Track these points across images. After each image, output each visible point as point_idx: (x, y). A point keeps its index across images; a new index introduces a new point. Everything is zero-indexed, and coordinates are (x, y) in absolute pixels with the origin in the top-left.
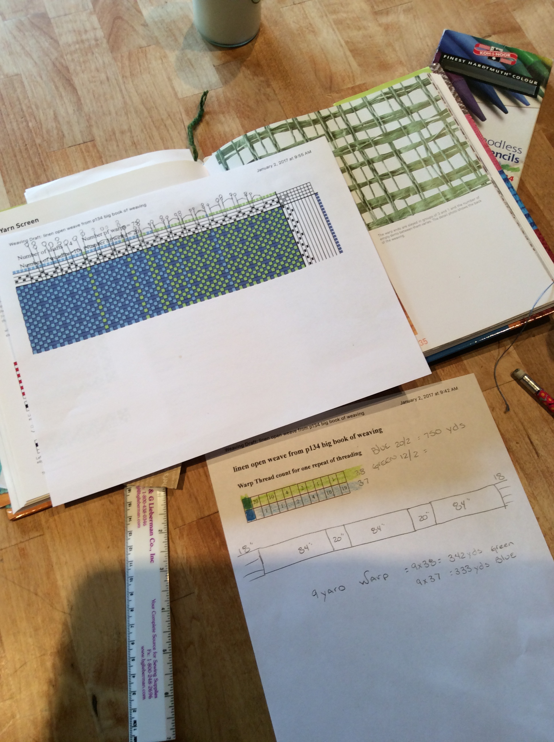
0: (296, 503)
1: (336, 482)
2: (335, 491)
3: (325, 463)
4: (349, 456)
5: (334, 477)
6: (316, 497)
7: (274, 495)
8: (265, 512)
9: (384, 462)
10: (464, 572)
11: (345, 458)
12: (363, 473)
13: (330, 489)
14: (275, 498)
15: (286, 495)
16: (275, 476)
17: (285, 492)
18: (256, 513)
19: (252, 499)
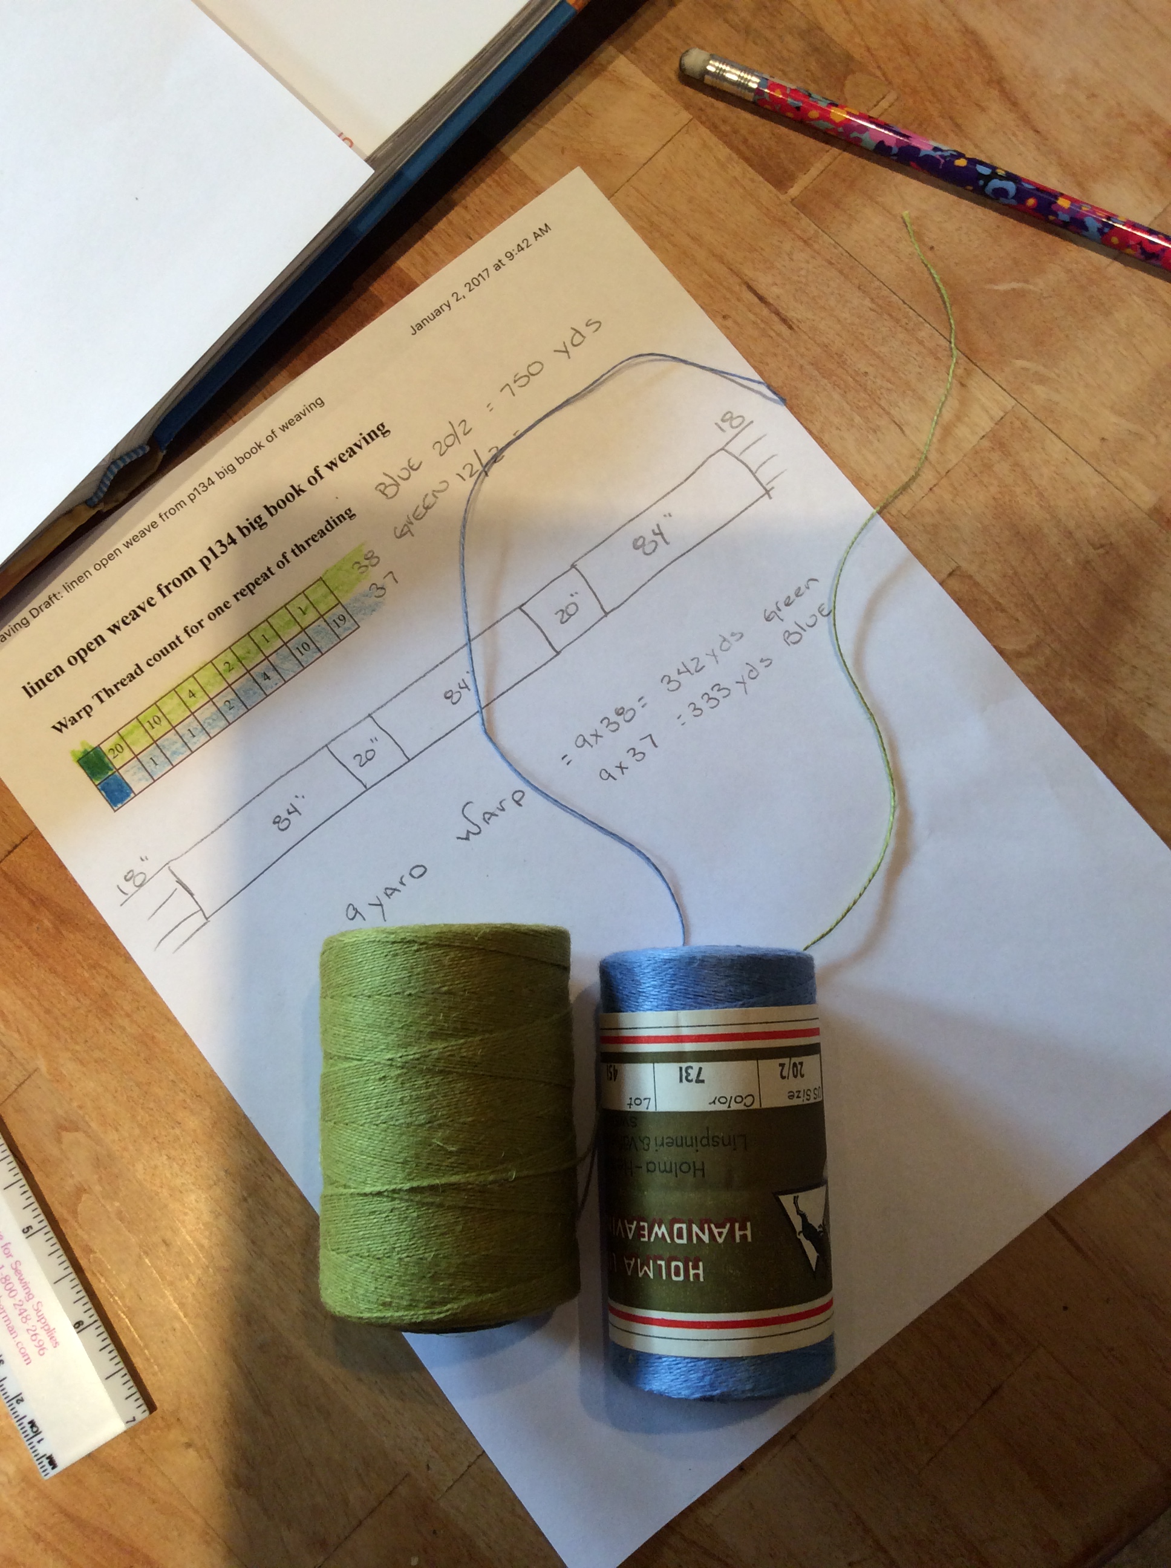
0: (224, 709)
1: (312, 615)
2: (316, 638)
3: (265, 577)
4: (322, 533)
5: (302, 602)
6: (271, 674)
7: (160, 715)
8: (151, 767)
9: (421, 510)
10: (713, 703)
11: (314, 541)
12: (375, 561)
13: (303, 637)
14: (164, 722)
15: (190, 701)
16: (144, 666)
17: (185, 695)
18: (128, 778)
19: (105, 748)
